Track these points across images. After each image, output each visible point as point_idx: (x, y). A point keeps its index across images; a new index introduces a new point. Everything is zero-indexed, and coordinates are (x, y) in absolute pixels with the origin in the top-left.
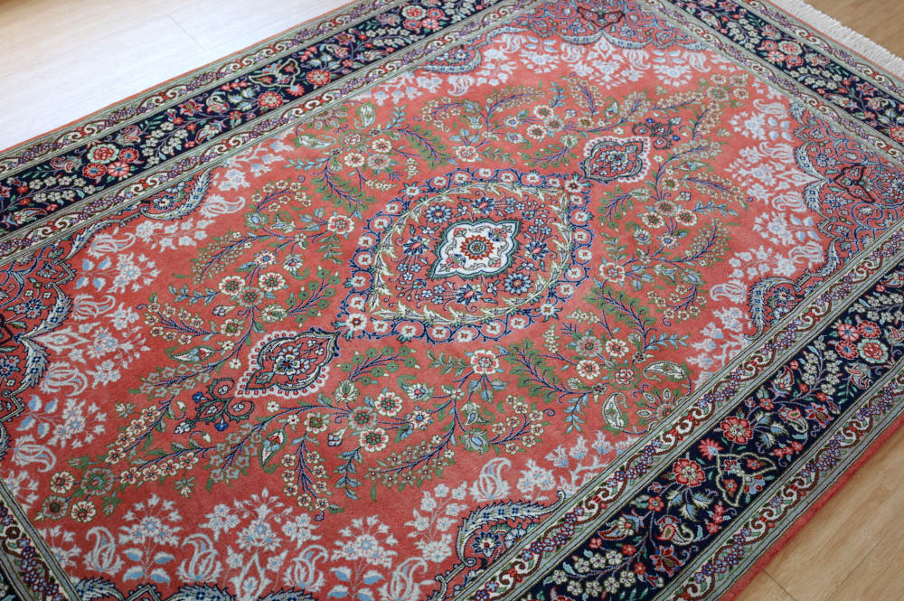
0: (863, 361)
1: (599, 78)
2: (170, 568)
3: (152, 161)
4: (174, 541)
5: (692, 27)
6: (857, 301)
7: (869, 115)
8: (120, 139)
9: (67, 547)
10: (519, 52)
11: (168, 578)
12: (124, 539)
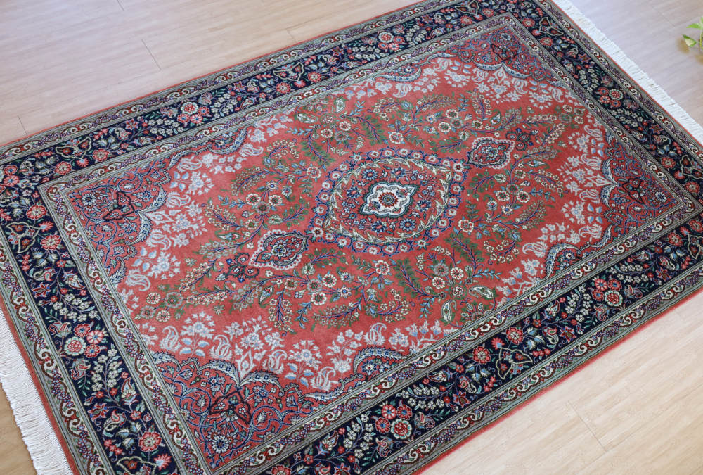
0: (606, 303)
1: (492, 95)
2: (206, 350)
3: (217, 116)
4: (210, 336)
5: (557, 71)
6: (613, 266)
7: (653, 147)
8: (201, 101)
9: (151, 334)
10: (445, 71)
11: (204, 354)
12: (183, 333)
